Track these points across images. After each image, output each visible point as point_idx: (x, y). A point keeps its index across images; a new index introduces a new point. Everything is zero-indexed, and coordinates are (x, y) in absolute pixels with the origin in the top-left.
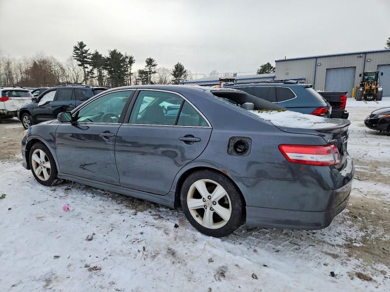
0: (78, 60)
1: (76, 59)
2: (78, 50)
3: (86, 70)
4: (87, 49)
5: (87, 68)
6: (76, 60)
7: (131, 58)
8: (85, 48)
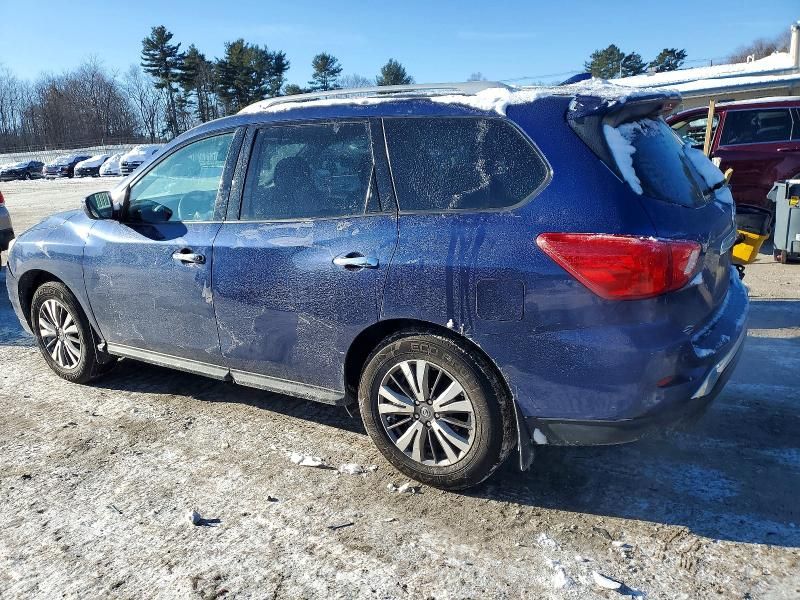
0: (155, 73)
1: (149, 71)
2: (155, 47)
3: (175, 95)
4: (176, 45)
5: (176, 90)
6: (150, 74)
7: (280, 58)
8: (172, 43)
